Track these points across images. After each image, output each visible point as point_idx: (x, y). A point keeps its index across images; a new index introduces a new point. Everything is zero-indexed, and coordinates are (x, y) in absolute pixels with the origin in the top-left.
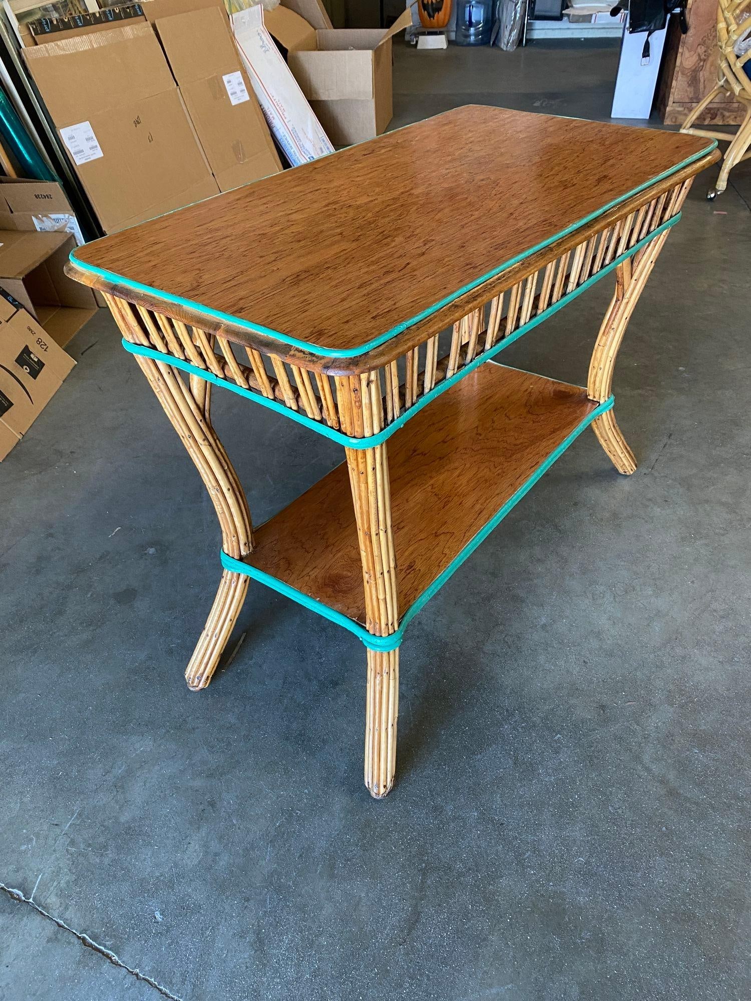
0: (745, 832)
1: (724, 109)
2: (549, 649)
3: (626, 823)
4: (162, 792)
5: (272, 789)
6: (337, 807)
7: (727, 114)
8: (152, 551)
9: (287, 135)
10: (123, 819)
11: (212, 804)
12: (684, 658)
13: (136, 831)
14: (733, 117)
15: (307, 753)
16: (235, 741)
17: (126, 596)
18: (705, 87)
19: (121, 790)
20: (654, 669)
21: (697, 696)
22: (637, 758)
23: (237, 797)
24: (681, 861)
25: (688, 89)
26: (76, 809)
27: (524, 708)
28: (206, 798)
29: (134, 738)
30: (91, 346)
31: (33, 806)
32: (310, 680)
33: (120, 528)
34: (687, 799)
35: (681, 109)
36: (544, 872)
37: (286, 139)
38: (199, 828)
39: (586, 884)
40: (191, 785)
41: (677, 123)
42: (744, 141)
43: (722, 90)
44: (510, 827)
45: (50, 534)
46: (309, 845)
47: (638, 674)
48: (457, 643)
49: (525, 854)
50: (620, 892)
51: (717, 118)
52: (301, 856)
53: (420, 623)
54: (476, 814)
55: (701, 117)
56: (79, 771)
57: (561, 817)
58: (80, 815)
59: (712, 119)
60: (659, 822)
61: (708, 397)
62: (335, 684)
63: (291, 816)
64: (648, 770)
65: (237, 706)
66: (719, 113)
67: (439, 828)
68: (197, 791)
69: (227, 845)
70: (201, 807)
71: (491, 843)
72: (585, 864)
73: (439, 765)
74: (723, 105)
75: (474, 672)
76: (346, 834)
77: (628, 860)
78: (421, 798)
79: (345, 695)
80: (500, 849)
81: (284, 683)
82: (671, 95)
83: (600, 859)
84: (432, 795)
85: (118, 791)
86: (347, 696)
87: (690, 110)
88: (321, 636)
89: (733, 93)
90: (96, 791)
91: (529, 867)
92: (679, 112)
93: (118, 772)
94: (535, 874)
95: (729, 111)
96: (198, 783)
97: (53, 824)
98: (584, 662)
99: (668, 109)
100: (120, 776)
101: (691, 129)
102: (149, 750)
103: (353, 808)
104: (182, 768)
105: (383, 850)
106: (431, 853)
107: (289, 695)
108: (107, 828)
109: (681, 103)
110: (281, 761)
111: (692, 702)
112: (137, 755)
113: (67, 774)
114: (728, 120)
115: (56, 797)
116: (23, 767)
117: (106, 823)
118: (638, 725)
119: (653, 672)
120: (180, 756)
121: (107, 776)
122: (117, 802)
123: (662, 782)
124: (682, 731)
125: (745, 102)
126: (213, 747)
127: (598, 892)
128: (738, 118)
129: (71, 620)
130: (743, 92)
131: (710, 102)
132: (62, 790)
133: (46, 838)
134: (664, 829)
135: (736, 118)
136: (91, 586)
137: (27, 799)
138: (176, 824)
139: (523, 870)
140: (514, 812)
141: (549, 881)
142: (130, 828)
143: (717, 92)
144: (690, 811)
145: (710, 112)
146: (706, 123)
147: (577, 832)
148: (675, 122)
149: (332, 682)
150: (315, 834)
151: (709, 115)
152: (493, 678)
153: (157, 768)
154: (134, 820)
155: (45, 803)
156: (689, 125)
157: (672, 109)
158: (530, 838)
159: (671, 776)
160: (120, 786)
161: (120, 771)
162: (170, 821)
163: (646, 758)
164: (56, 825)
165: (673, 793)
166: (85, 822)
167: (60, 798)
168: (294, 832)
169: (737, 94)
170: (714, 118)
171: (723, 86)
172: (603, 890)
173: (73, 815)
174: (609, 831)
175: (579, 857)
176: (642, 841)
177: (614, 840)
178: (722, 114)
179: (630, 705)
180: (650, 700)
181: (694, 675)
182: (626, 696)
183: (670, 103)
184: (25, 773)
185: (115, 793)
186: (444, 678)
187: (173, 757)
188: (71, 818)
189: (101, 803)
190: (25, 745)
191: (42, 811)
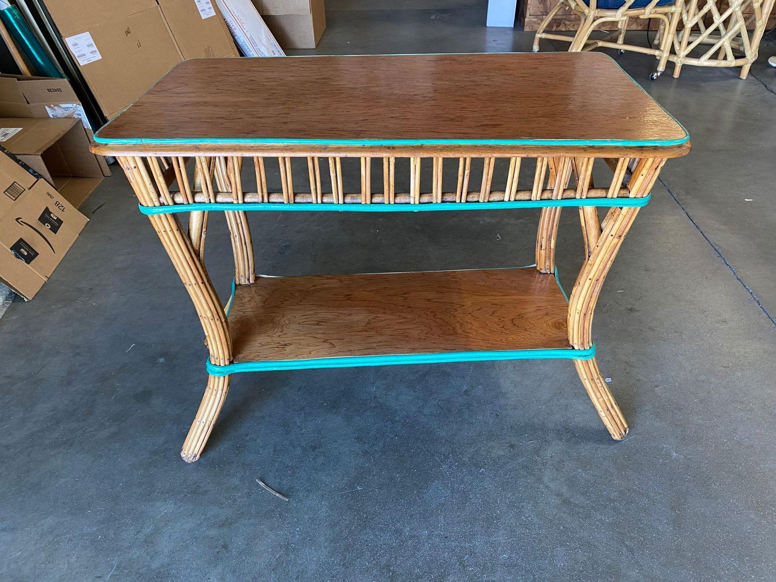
0: (617, 523)
1: (566, 20)
2: (470, 408)
3: (534, 526)
4: (184, 542)
5: (271, 530)
6: (322, 539)
7: (567, 23)
8: (162, 360)
9: (246, 42)
10: (154, 566)
11: (225, 547)
12: (566, 406)
13: (165, 574)
14: (572, 25)
16: (240, 497)
17: (144, 396)
18: (551, 4)
19: (151, 545)
20: (546, 416)
21: (578, 432)
22: (539, 480)
23: (244, 539)
24: (575, 549)
25: (539, 6)
26: (115, 563)
27: (456, 452)
28: (220, 542)
29: (158, 504)
30: (100, 207)
31: (79, 564)
32: (294, 447)
33: (134, 345)
34: (576, 505)
35: (536, 20)
36: (479, 568)
37: (246, 45)
38: (216, 566)
39: (510, 573)
40: (207, 534)
41: (533, 30)
42: (580, 41)
43: (563, 5)
44: (452, 539)
45: (77, 353)
46: (302, 569)
47: (535, 420)
48: (404, 410)
49: (464, 557)
50: (534, 575)
51: (561, 26)
52: (297, 577)
53: (375, 397)
54: (427, 532)
55: (550, 25)
56: (114, 534)
57: (488, 527)
58: (118, 567)
59: (558, 26)
60: (558, 523)
61: (569, 222)
62: (314, 448)
63: (287, 549)
64: (547, 487)
65: (239, 472)
66: (562, 22)
67: (400, 545)
68: (212, 538)
69: (239, 576)
70: (217, 550)
71: (439, 552)
72: (508, 558)
73: (397, 500)
74: (564, 17)
75: (418, 429)
76: (331, 557)
77: (539, 552)
78: (385, 525)
80: (446, 556)
81: (274, 451)
82: (528, 10)
83: (518, 554)
84: (393, 522)
85: (148, 546)
86: (324, 456)
87: (542, 20)
88: (301, 414)
89: (570, 8)
90: (130, 547)
91: (468, 565)
92: (534, 22)
93: (148, 530)
94: (472, 570)
95: (569, 21)
96: (213, 532)
97: (96, 577)
98: (496, 415)
99: (526, 20)
100: (149, 534)
101: (543, 34)
102: (171, 511)
103: (334, 538)
104: (198, 522)
105: (360, 566)
106: (396, 564)
107: (279, 460)
108: (141, 574)
109: (536, 16)
111: (575, 437)
112: (162, 516)
113: (105, 538)
114: (569, 27)
115: (97, 556)
116: (68, 536)
117: (140, 571)
118: (538, 456)
119: (546, 418)
120: (197, 513)
121: (138, 535)
122: (148, 554)
123: (558, 495)
124: (569, 457)
125: (579, 14)
126: (222, 504)
127: (518, 578)
128: (575, 26)
129: (100, 418)
130: (577, 7)
131: (555, 15)
132: (102, 550)
134: (562, 527)
135: (574, 25)
136: (115, 390)
137: (74, 559)
138: (197, 565)
139: (464, 568)
140: (454, 528)
141: (483, 574)
142: (160, 572)
143: (559, 7)
144: (578, 513)
145: (556, 22)
146: (554, 29)
147: (501, 537)
148: (532, 29)
149: (311, 447)
150: (306, 560)
151: (555, 24)
152: (431, 432)
153: (178, 524)
154: (162, 566)
155: (89, 561)
156: (542, 31)
157: (529, 19)
158: (467, 545)
159: (564, 489)
160: (149, 541)
162: (192, 563)
163: (546, 479)
164: (99, 577)
165: (566, 502)
166: (123, 572)
167: (101, 556)
168: (290, 560)
169: (573, 8)
170: (559, 26)
171: (563, 3)
172: (522, 576)
173: (112, 568)
174: (524, 533)
175: (504, 554)
176: (547, 538)
177: (527, 540)
178: (564, 23)
179: (532, 443)
180: (545, 438)
181: (574, 417)
182: (528, 436)
183: (528, 15)
184: (70, 540)
185: (146, 547)
186: (396, 436)
187: (191, 515)
188: (111, 571)
189: (135, 556)
190: (68, 519)
191: (87, 568)
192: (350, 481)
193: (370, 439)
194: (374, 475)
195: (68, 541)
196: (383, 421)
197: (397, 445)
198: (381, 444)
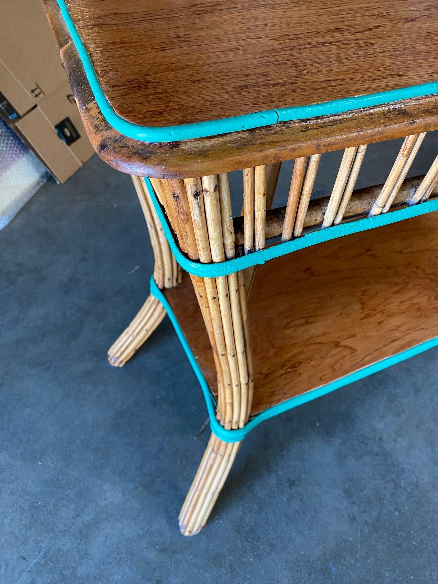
4: (118, 554)
10: (79, 573)
15: (253, 554)
19: (84, 540)
26: (44, 547)
28: (155, 574)
29: (107, 486)
31: (10, 530)
33: (138, 268)
40: (145, 555)
45: (84, 258)
48: (414, 473)
53: (380, 439)
56: (54, 506)
58: (45, 554)
62: (292, 484)
68: (149, 563)
75: (427, 512)
79: (299, 500)
85: (81, 540)
90: (64, 533)
93: (87, 518)
96: (151, 555)
97: (22, 557)
100: (87, 524)
102: (117, 502)
104: (141, 532)
108: (64, 577)
110: (229, 556)
112: (105, 505)
113: (44, 506)
115: (30, 528)
116: (12, 486)
117: (65, 573)
120: (142, 519)
121: (76, 520)
122: (78, 551)
129: (82, 346)
132: (37, 522)
133: (13, 569)
136: (106, 317)
153: (119, 525)
154: (88, 577)
155: (21, 530)
160: (85, 534)
161: (88, 518)
164: (24, 558)
166: (48, 564)
167: (33, 530)
173: (39, 553)
184: (12, 493)
185: (79, 540)
186: (396, 510)
187: (135, 518)
188: (38, 555)
189: (65, 548)
190: (18, 464)
191: (16, 538)
192: (325, 554)
193: (362, 500)
194: (356, 559)
195: (11, 493)
196: (383, 479)
197: (395, 526)
198: (375, 513)
